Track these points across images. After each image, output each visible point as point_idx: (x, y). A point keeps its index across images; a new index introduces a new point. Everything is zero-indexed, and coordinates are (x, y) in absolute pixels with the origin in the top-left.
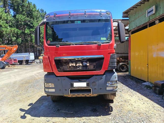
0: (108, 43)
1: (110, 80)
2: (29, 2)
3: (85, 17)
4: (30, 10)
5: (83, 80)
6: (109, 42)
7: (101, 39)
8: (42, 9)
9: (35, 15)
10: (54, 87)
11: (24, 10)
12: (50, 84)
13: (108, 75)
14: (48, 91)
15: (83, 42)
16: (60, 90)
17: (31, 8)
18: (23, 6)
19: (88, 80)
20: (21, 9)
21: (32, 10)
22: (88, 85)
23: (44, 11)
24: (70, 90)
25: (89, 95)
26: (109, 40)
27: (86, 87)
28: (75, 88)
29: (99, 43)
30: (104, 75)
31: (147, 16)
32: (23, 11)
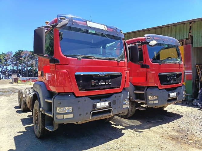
16: (162, 101)
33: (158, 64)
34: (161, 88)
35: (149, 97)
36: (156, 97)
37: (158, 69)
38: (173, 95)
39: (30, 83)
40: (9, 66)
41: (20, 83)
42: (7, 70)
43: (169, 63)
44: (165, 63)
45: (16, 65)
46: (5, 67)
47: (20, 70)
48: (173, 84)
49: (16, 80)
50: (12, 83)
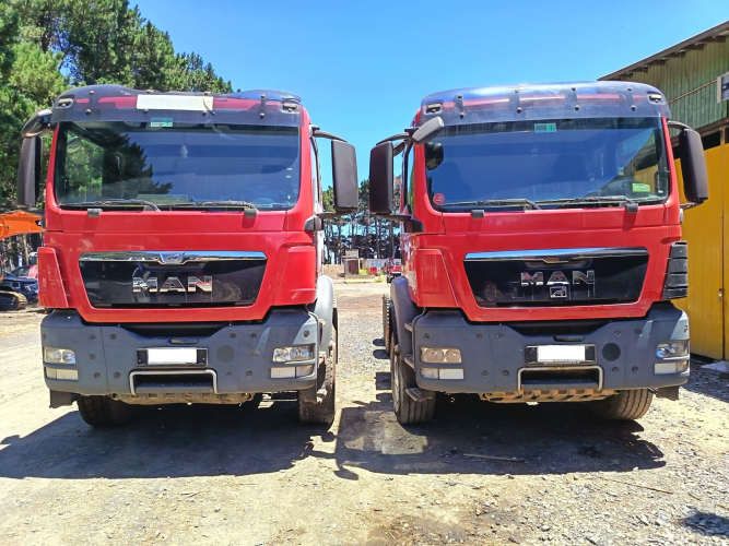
0: (658, 202)
1: (670, 336)
2: (149, 25)
3: (577, 109)
4: (153, 58)
5: (571, 338)
6: (660, 198)
7: (631, 188)
8: (196, 54)
9: (173, 81)
10: (460, 361)
11: (127, 57)
12: (445, 351)
13: (662, 318)
14: (436, 377)
15: (568, 199)
16: (485, 373)
17: (160, 52)
18: (123, 42)
19: (588, 337)
20: (113, 54)
21: (162, 59)
22: (589, 353)
23: (205, 64)
24: (522, 373)
25: (583, 392)
26: (660, 192)
27: (582, 364)
28: (541, 365)
29: (629, 202)
30: (646, 317)
31: (722, 98)
32: (122, 62)
33: (467, 214)
34: (481, 320)
35: (424, 351)
36: (456, 355)
39: (377, 278)
40: (344, 224)
41: (363, 277)
42: (340, 237)
45: (363, 222)
46: (335, 228)
47: (374, 237)
48: (559, 302)
49: (353, 268)
50: (343, 276)
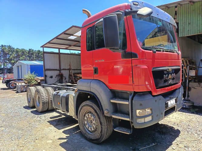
12: (146, 110)
14: (143, 122)
22: (176, 101)
33: (151, 51)
34: (156, 94)
35: (138, 111)
36: (149, 110)
37: (151, 60)
38: (172, 103)
43: (166, 51)
44: (160, 51)
48: (171, 85)
